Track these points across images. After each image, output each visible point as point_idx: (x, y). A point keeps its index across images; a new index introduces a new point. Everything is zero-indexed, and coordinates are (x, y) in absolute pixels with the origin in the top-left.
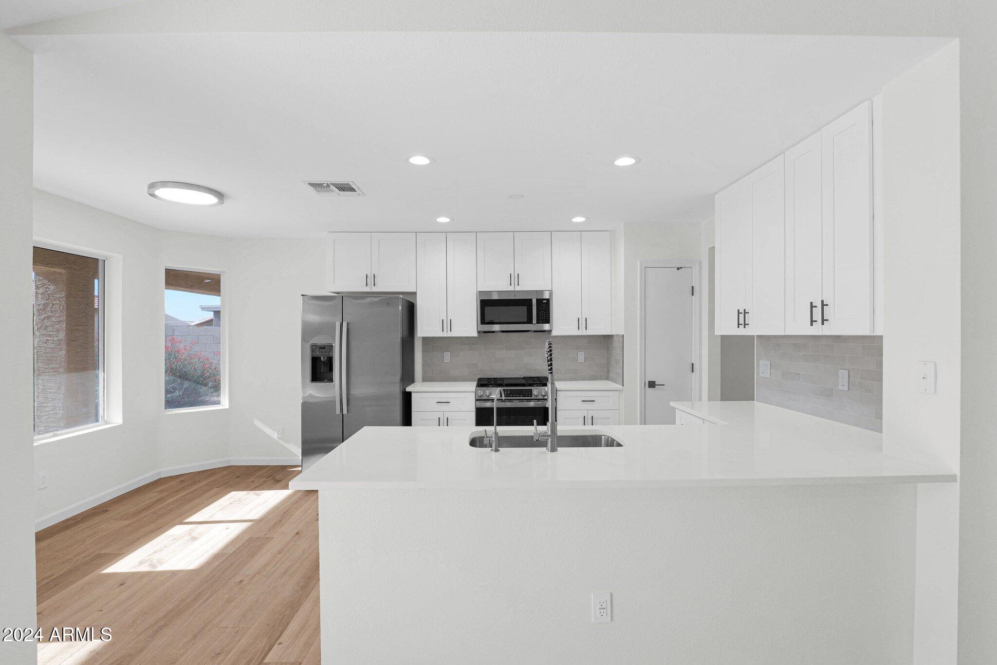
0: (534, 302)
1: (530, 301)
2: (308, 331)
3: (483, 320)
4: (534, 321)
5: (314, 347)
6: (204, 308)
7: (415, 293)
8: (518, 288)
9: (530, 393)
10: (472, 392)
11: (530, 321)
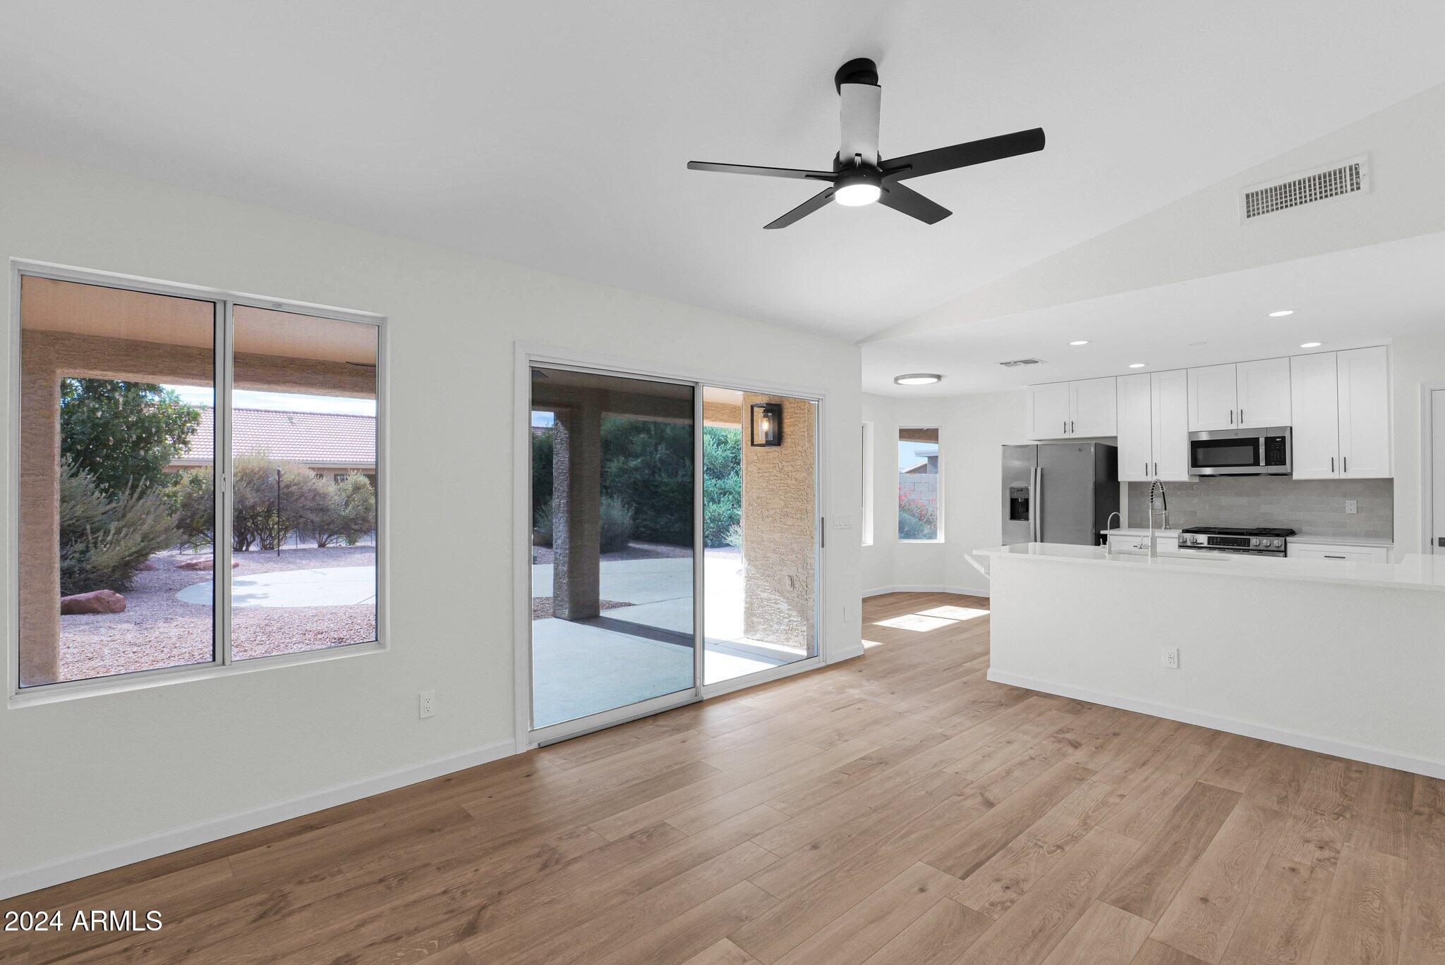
0: (1262, 441)
1: (1257, 440)
2: (1007, 476)
3: (1195, 463)
4: (1262, 463)
5: (1012, 490)
6: (918, 454)
7: (1116, 437)
8: (1241, 426)
9: (1247, 542)
10: (1175, 538)
11: (1256, 463)
